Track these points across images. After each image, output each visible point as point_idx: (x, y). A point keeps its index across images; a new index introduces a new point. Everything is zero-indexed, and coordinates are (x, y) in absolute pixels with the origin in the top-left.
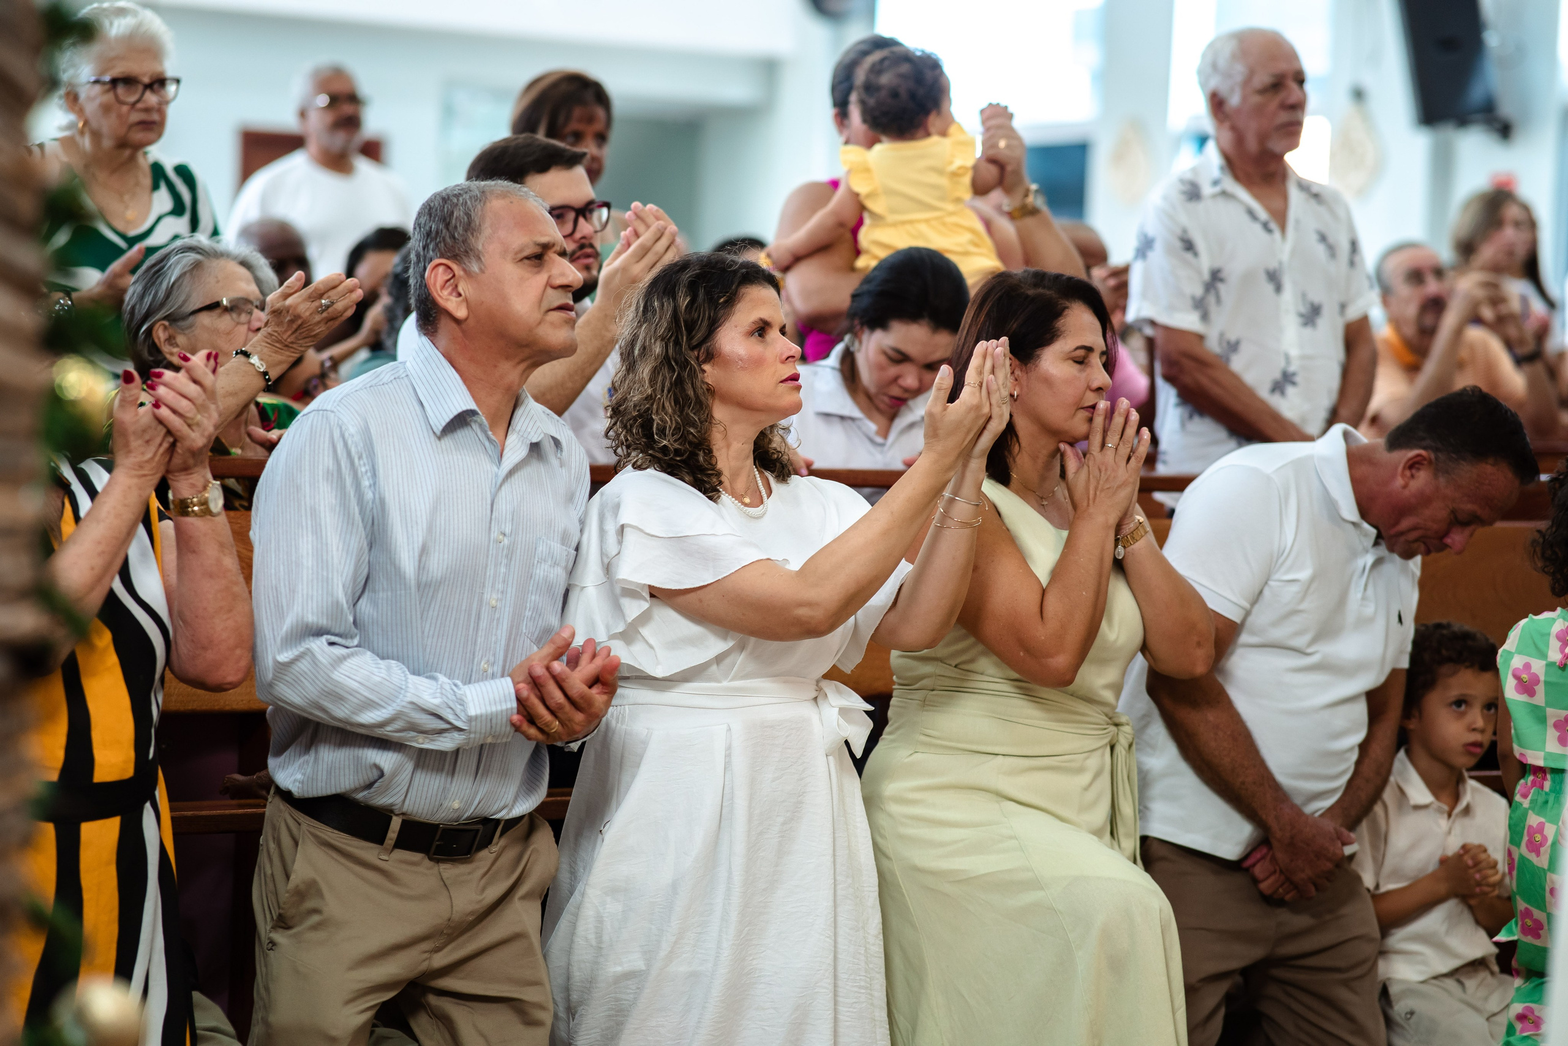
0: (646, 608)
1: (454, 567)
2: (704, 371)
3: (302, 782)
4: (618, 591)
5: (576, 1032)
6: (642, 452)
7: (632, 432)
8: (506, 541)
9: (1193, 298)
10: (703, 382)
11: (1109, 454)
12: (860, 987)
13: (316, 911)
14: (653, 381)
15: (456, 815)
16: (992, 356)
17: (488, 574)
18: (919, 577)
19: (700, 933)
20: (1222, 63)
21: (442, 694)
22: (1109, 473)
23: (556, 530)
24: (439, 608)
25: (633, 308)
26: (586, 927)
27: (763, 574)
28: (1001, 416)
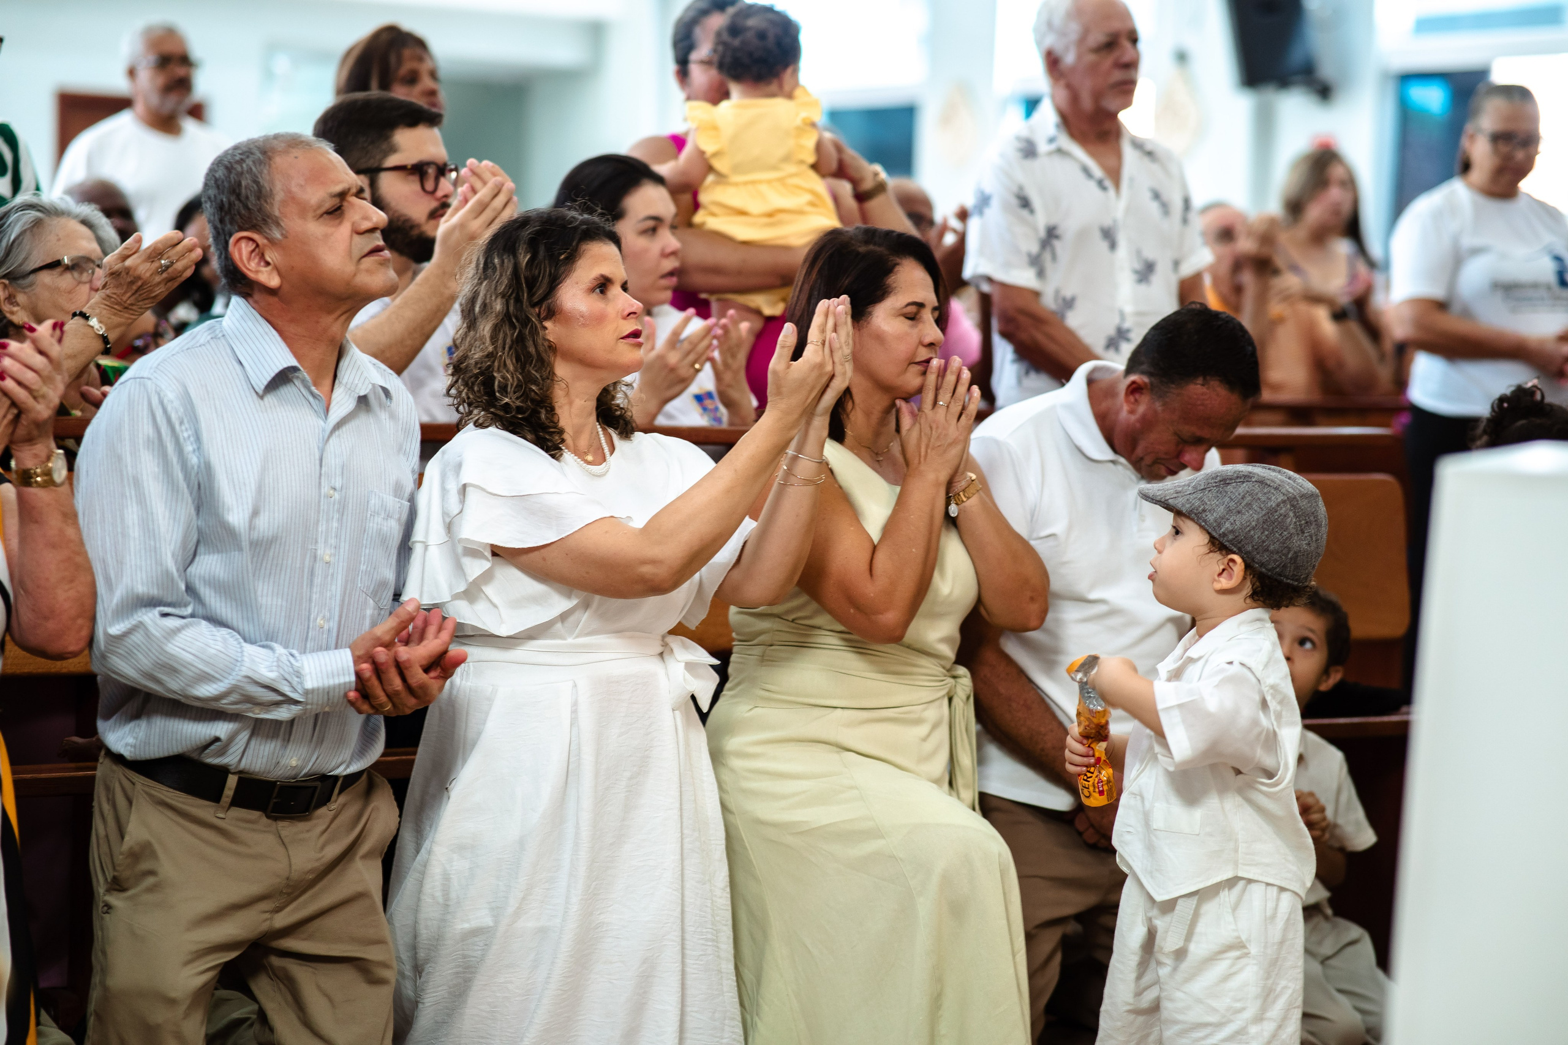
0: (487, 568)
1: (285, 525)
2: (545, 328)
3: (135, 746)
4: (460, 550)
5: (423, 990)
6: (483, 410)
7: (473, 390)
8: (337, 496)
9: (1029, 255)
10: (545, 339)
11: (941, 413)
12: (707, 940)
13: (152, 873)
14: (494, 338)
15: (294, 772)
16: (835, 314)
17: (320, 530)
18: (762, 535)
19: (548, 889)
20: (1057, 21)
21: (278, 666)
22: (940, 431)
23: (387, 482)
24: (271, 566)
25: (473, 265)
26: (433, 886)
27: (606, 532)
28: (844, 374)
